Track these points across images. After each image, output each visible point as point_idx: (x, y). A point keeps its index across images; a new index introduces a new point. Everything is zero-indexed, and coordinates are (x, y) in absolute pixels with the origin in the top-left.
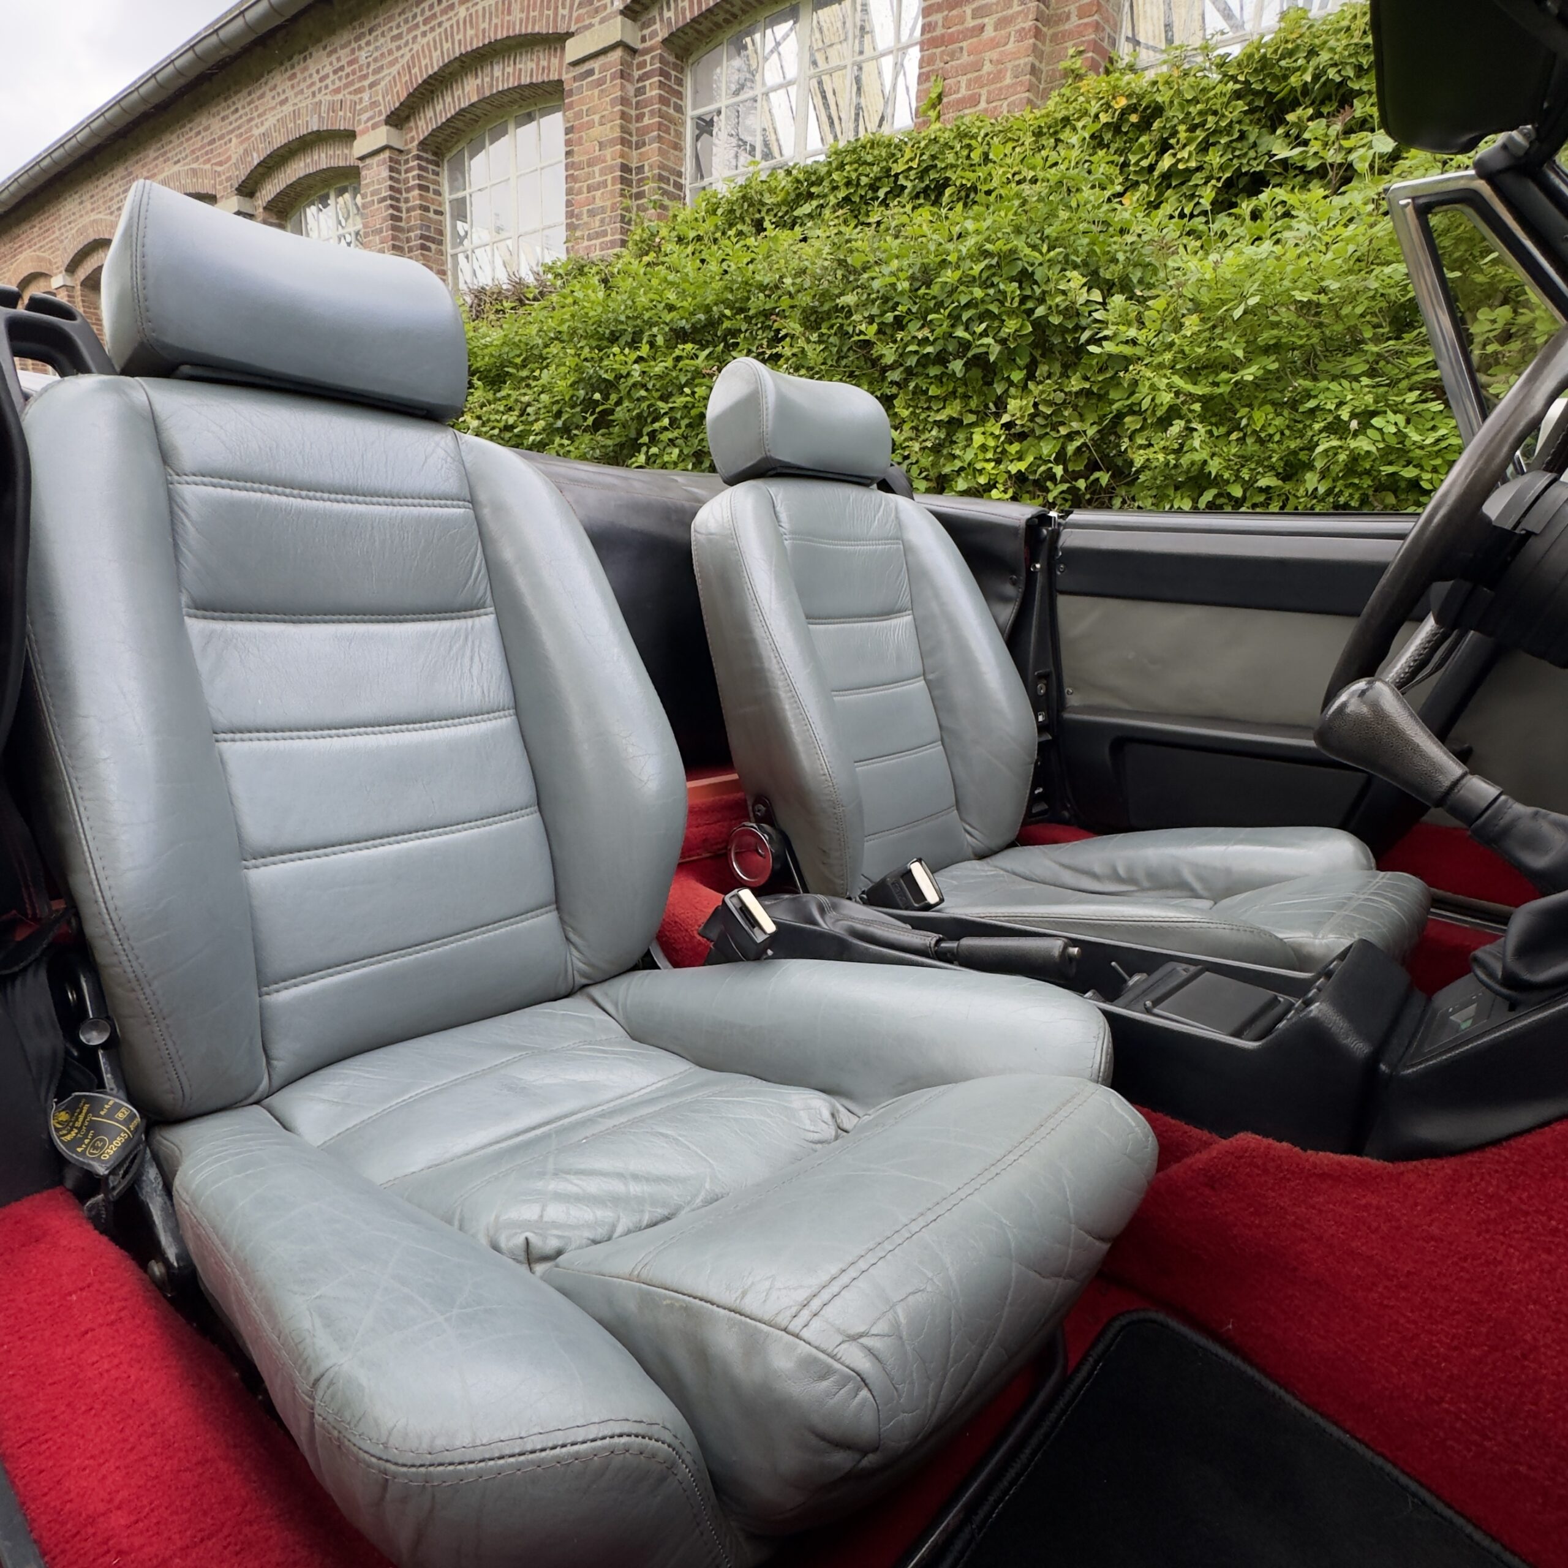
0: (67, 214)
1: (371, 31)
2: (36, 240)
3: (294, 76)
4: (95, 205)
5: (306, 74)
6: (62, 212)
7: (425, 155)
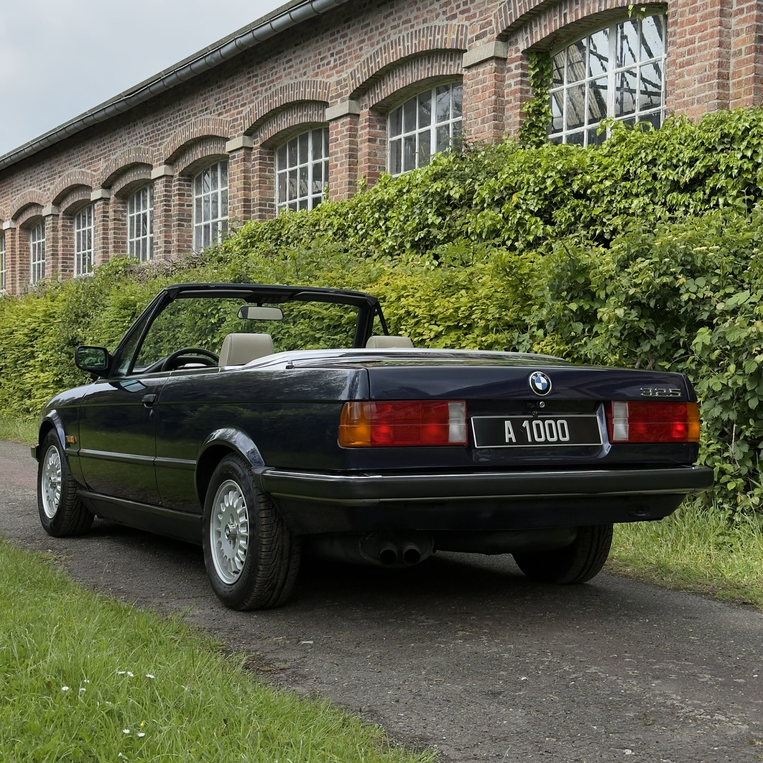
1: (161, 119)
3: (129, 133)
5: (135, 133)
7: (183, 178)
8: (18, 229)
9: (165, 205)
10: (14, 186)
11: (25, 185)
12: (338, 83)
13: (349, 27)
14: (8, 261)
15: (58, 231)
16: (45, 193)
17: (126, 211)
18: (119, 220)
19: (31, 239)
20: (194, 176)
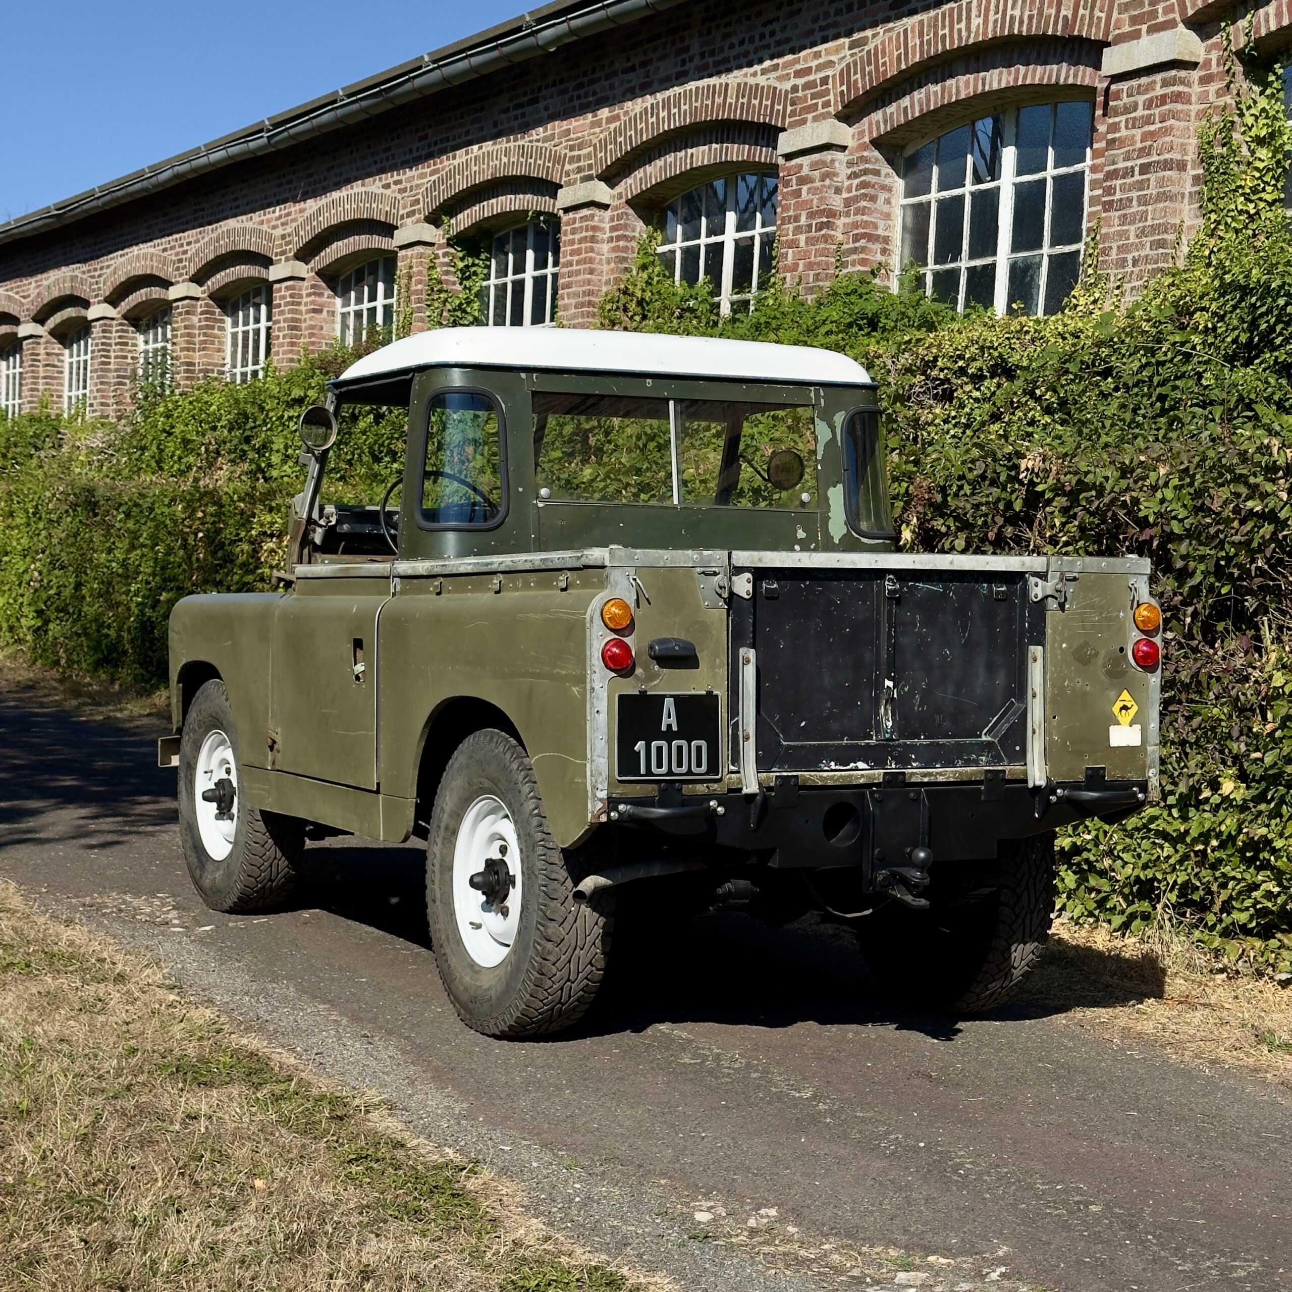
12: (283, 237)
13: (294, 172)
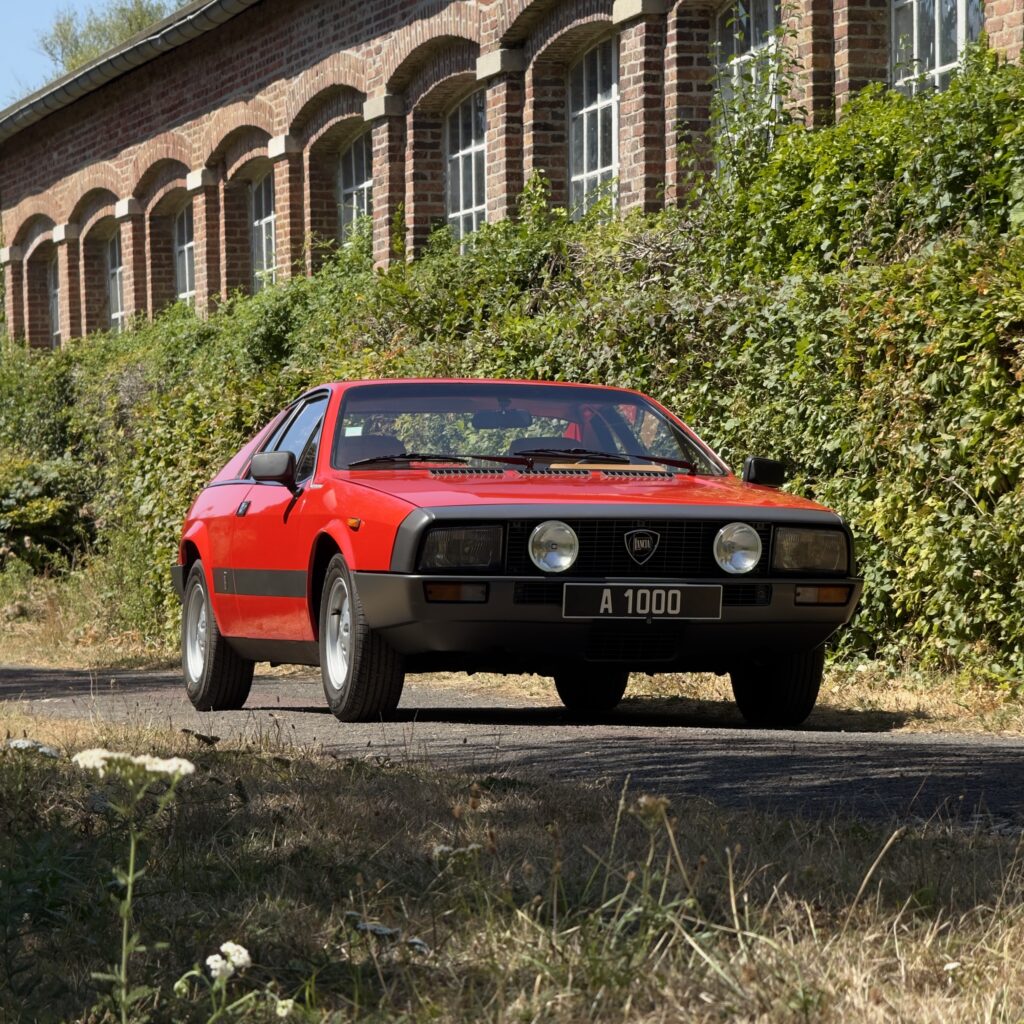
0: (302, 38)
2: (255, 72)
4: (339, 32)
6: (294, 33)
7: (688, 18)
8: (306, 154)
9: (646, 89)
10: (295, 42)
11: (322, 39)
14: (282, 243)
15: (403, 159)
16: (370, 60)
17: (562, 104)
18: (546, 127)
19: (340, 181)
20: (715, 12)
